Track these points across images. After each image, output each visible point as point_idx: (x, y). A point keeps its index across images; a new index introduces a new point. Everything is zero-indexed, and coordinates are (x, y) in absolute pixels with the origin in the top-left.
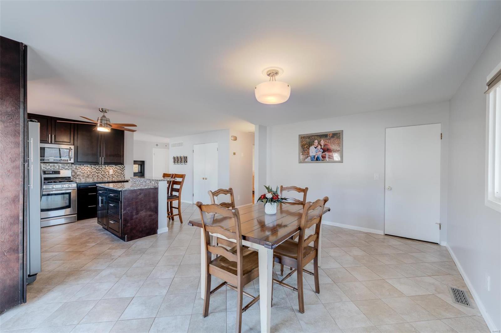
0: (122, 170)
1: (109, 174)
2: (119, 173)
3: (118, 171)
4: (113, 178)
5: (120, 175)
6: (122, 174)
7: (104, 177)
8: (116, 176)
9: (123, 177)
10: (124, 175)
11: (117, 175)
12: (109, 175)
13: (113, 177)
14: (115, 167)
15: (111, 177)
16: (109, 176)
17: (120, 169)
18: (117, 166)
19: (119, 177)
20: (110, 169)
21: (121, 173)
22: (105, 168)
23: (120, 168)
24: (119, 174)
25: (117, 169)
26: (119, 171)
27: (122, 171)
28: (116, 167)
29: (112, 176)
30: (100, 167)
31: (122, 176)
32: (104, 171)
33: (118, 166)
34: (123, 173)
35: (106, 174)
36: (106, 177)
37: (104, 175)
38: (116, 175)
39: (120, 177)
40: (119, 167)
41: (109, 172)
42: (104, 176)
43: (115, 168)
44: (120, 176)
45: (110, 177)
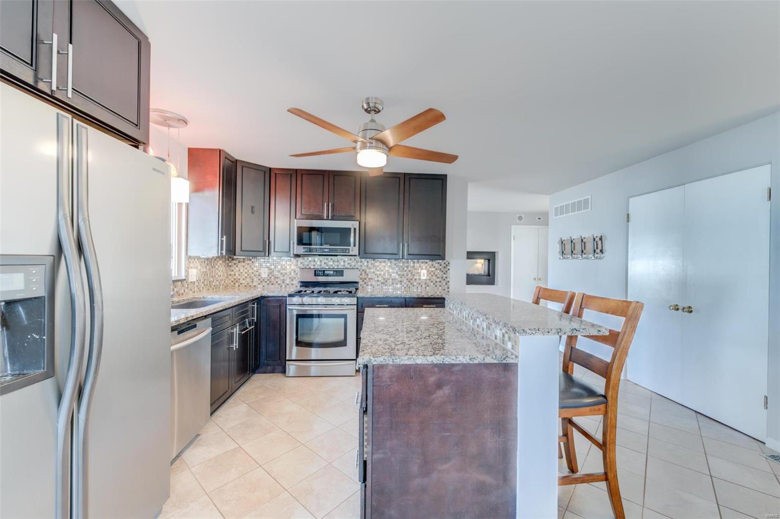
0: (445, 272)
1: (420, 279)
2: (438, 278)
3: (436, 273)
4: (427, 288)
5: (440, 282)
6: (444, 280)
7: (411, 283)
8: (432, 284)
9: (446, 286)
10: (448, 282)
11: (434, 282)
12: (420, 282)
13: (428, 286)
14: (430, 263)
15: (424, 286)
16: (420, 284)
17: (441, 269)
18: (434, 263)
19: (438, 286)
20: (422, 269)
21: (442, 278)
22: (414, 267)
23: (441, 265)
24: (438, 280)
25: (435, 269)
26: (438, 273)
27: (444, 274)
28: (432, 265)
29: (426, 284)
30: (406, 264)
31: (444, 284)
32: (412, 273)
33: (436, 261)
34: (446, 278)
35: (416, 279)
36: (415, 284)
37: (411, 279)
38: (432, 282)
39: (440, 286)
40: (439, 263)
41: (420, 275)
42: (411, 281)
43: (430, 267)
44: (440, 284)
45: (422, 286)
